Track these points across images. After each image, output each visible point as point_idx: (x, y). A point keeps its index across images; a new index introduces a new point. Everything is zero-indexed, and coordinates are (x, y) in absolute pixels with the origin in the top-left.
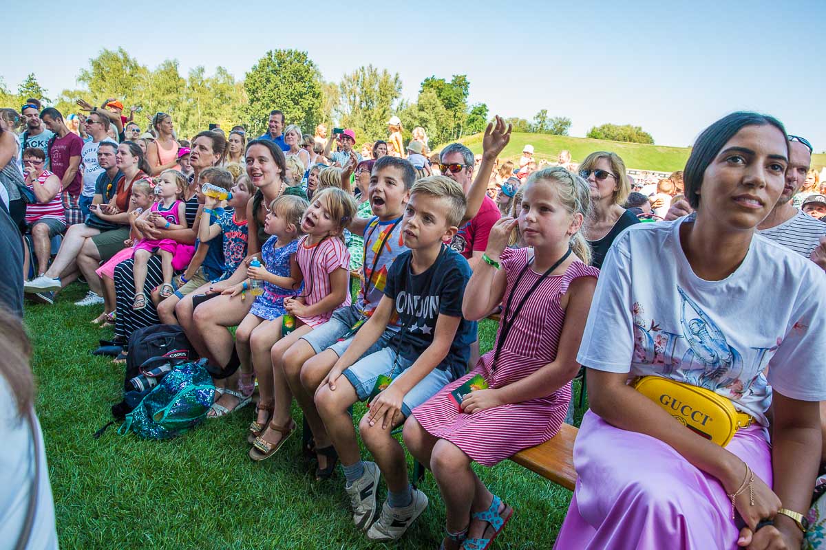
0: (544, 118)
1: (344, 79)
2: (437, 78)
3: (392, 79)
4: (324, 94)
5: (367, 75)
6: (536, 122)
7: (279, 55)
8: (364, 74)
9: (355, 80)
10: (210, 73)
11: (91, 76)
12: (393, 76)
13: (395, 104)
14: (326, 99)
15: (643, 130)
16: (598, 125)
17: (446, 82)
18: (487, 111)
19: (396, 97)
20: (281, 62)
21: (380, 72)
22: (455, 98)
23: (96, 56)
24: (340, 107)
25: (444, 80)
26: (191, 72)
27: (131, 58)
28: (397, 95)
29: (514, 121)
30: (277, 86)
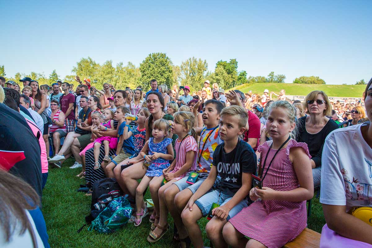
0: (273, 75)
1: (182, 64)
2: (223, 61)
3: (203, 63)
4: (174, 71)
5: (192, 61)
6: (269, 77)
7: (154, 55)
8: (191, 61)
9: (187, 64)
10: (125, 65)
11: (77, 69)
12: (204, 61)
13: (205, 73)
14: (175, 73)
15: (320, 78)
16: (298, 77)
17: (227, 62)
18: (247, 74)
19: (205, 70)
20: (155, 58)
21: (198, 60)
22: (232, 69)
23: (79, 61)
24: (181, 76)
25: (226, 61)
26: (117, 65)
27: (93, 61)
28: (206, 69)
29: (259, 78)
30: (153, 69)
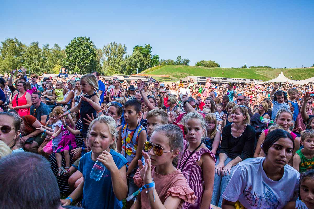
0: (180, 59)
1: (104, 48)
2: (139, 46)
3: (123, 47)
4: (97, 53)
5: (113, 45)
6: (177, 61)
7: (79, 39)
8: (112, 45)
9: (109, 47)
10: (51, 47)
11: (2, 48)
12: (123, 46)
13: (124, 56)
14: (98, 55)
15: (216, 62)
16: (199, 61)
17: (143, 47)
18: (159, 57)
19: (125, 54)
20: (80, 42)
21: (118, 44)
22: (147, 53)
23: (4, 41)
24: (103, 58)
25: (142, 46)
26: (44, 46)
27: (19, 41)
28: (125, 53)
29: (169, 61)
30: (79, 51)
